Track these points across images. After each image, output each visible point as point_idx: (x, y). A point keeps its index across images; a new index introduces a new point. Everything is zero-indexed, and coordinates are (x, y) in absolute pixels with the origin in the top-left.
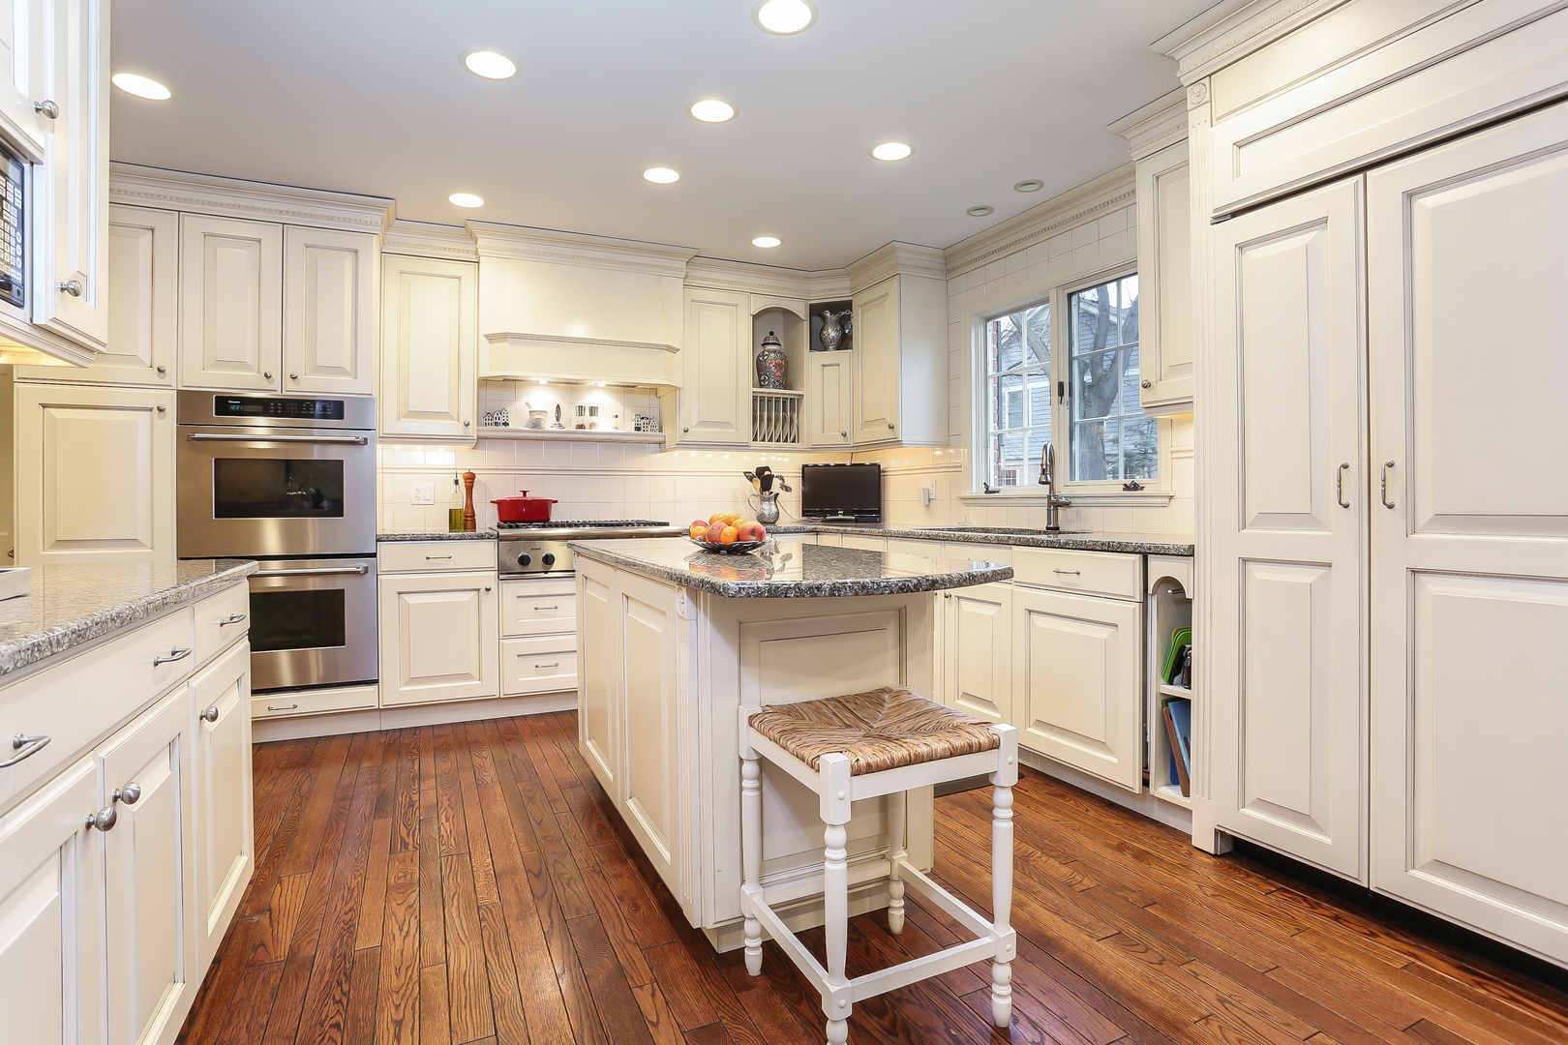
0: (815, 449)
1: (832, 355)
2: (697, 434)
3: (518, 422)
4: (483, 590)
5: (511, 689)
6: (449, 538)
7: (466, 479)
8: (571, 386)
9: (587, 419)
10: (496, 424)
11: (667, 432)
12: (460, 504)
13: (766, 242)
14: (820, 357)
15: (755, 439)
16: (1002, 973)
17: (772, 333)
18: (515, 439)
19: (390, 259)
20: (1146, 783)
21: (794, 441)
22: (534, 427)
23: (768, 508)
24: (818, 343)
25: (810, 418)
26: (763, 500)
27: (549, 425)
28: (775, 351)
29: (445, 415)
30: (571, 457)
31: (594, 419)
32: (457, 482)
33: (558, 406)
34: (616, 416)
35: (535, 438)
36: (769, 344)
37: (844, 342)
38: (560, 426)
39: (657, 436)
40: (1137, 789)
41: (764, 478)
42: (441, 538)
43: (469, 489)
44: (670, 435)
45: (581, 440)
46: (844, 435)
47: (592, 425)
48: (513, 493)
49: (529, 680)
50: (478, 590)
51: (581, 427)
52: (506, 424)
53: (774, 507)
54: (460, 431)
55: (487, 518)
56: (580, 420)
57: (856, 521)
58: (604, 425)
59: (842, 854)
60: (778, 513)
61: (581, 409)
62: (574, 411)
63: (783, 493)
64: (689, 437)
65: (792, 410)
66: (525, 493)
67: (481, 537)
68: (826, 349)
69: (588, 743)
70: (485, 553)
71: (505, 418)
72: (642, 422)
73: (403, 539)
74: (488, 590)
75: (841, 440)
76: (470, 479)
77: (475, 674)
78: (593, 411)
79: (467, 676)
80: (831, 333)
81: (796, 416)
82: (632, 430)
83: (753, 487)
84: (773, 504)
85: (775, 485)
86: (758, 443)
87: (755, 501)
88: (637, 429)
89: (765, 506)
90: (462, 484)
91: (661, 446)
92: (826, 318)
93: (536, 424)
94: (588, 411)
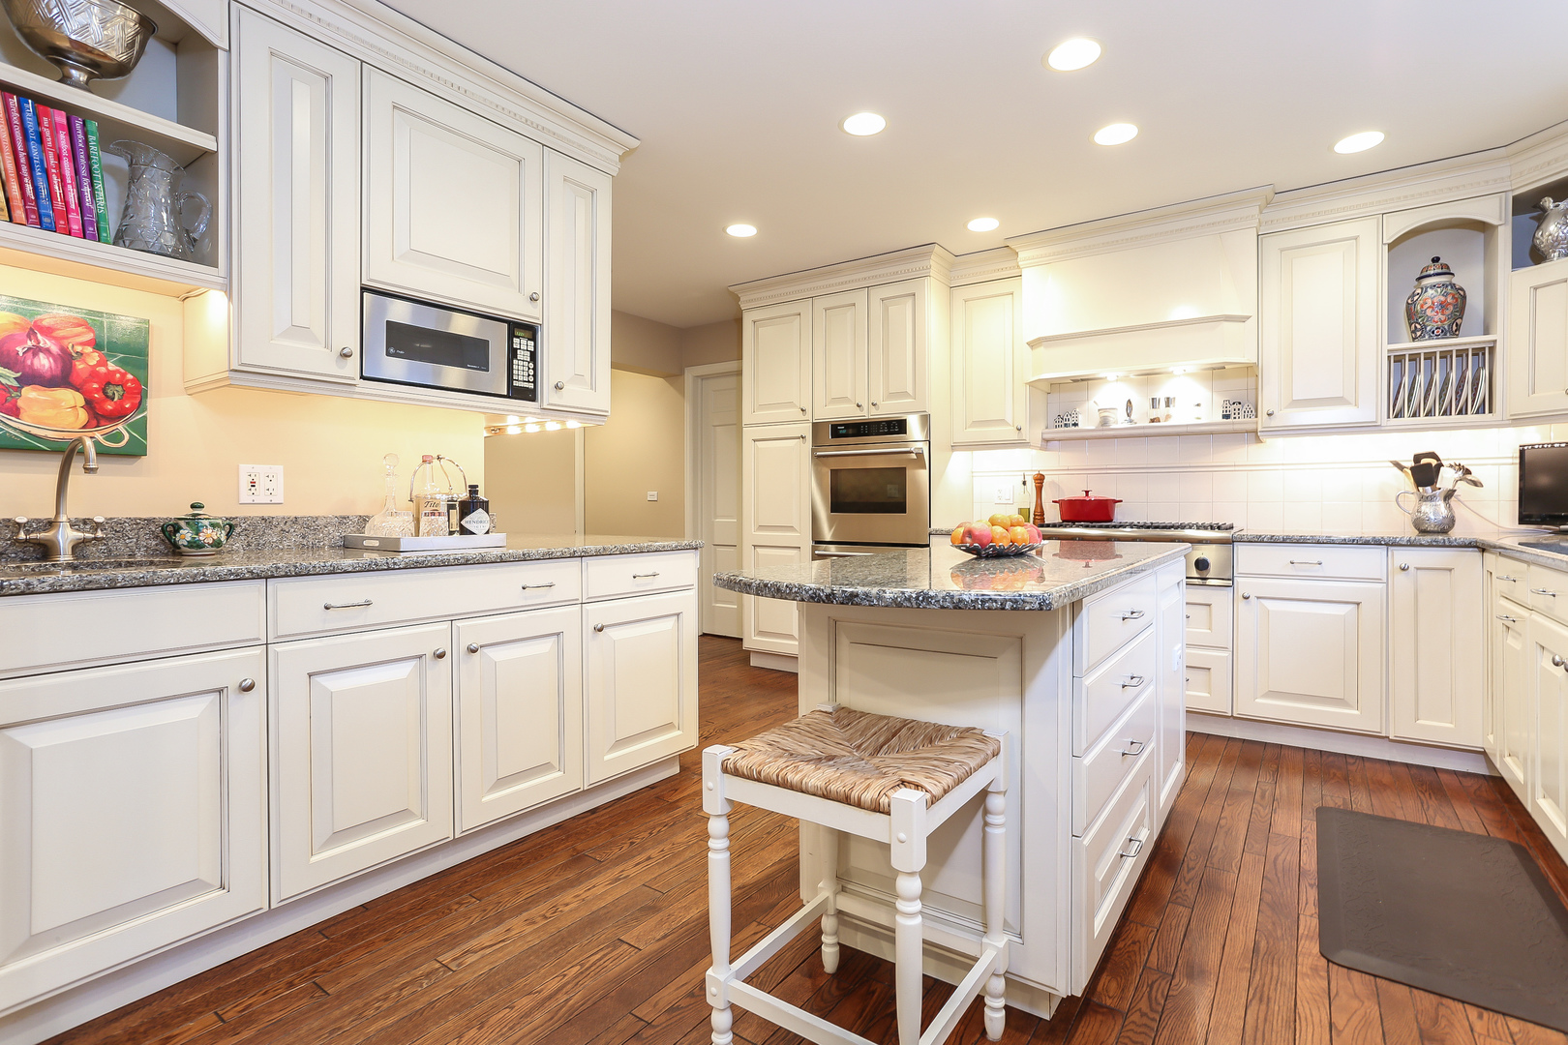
0: (1518, 421)
1: (1555, 269)
3: (1087, 422)
7: (1033, 479)
8: (1149, 377)
9: (1161, 411)
10: (1066, 425)
11: (1261, 417)
12: (1030, 503)
13: (1359, 143)
14: (1529, 275)
15: (1401, 415)
17: (1435, 261)
18: (1085, 439)
21: (1482, 411)
22: (1103, 425)
23: (1436, 511)
24: (1530, 255)
25: (1509, 373)
26: (1424, 499)
27: (1119, 422)
29: (1002, 422)
30: (1147, 456)
31: (1171, 410)
32: (1024, 483)
33: (1129, 401)
34: (1198, 405)
35: (1104, 437)
36: (1430, 276)
38: (1131, 421)
39: (1249, 423)
43: (1039, 489)
44: (1264, 420)
45: (1157, 435)
47: (1168, 417)
48: (1075, 493)
51: (1155, 420)
52: (1075, 425)
53: (1443, 508)
54: (1014, 436)
56: (1154, 414)
58: (1182, 416)
60: (1450, 519)
61: (1154, 402)
62: (1147, 404)
63: (1463, 488)
64: (1276, 422)
65: (1479, 365)
66: (1087, 492)
71: (1075, 419)
72: (1232, 408)
76: (1040, 480)
78: (1169, 402)
80: (1553, 232)
81: (1484, 373)
82: (1220, 419)
83: (1407, 482)
84: (1441, 505)
85: (1447, 478)
86: (1407, 420)
87: (1411, 501)
88: (1226, 417)
89: (1427, 509)
90: (1031, 485)
91: (1255, 436)
92: (1544, 210)
93: (1104, 422)
94: (1163, 403)
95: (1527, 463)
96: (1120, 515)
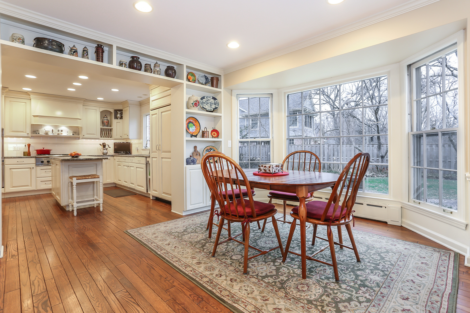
0: (115, 139)
1: (119, 120)
2: (86, 136)
3: (42, 133)
4: (32, 168)
5: (39, 188)
6: (23, 158)
7: (28, 145)
8: (57, 126)
9: (60, 132)
10: (36, 133)
11: (80, 135)
12: (27, 150)
13: (100, 99)
14: (116, 120)
15: (101, 137)
16: (101, 205)
17: (106, 115)
18: (41, 136)
19: (7, 98)
20: (147, 191)
21: (111, 137)
22: (46, 134)
23: (105, 151)
24: (116, 118)
25: (114, 133)
26: (104, 150)
27: (50, 134)
28: (106, 119)
29: (22, 132)
30: (56, 141)
31: (62, 132)
32: (25, 146)
33: (53, 130)
34: (68, 132)
35: (46, 136)
36: (104, 118)
37: (121, 118)
38: (53, 134)
39: (78, 136)
40: (146, 192)
41: (104, 146)
42: (21, 157)
43: (29, 147)
44: (81, 136)
45: (59, 137)
46: (121, 137)
47: (61, 134)
48: (40, 148)
49: (43, 186)
50: (31, 168)
51: (58, 134)
52: (39, 133)
53: (106, 151)
54: (26, 135)
55: (33, 153)
57: (125, 154)
58: (64, 134)
59: (75, 188)
60: (107, 152)
62: (57, 131)
63: (109, 148)
64: (84, 137)
65: (110, 131)
66: (44, 148)
67: (32, 157)
68: (117, 119)
69: (57, 196)
70: (33, 160)
72: (75, 133)
73: (11, 158)
74: (33, 168)
75: (120, 138)
76: (29, 145)
77: (30, 185)
78: (62, 131)
79: (28, 186)
80: (119, 115)
81: (111, 132)
82: (72, 135)
83: (102, 147)
84: (106, 150)
85: (107, 147)
86: (102, 138)
87: (102, 150)
88: (73, 135)
89: (104, 151)
90: (27, 146)
91: (79, 138)
92: (118, 112)
93: (47, 134)
94: (60, 131)
95: (115, 144)
96: (51, 153)
